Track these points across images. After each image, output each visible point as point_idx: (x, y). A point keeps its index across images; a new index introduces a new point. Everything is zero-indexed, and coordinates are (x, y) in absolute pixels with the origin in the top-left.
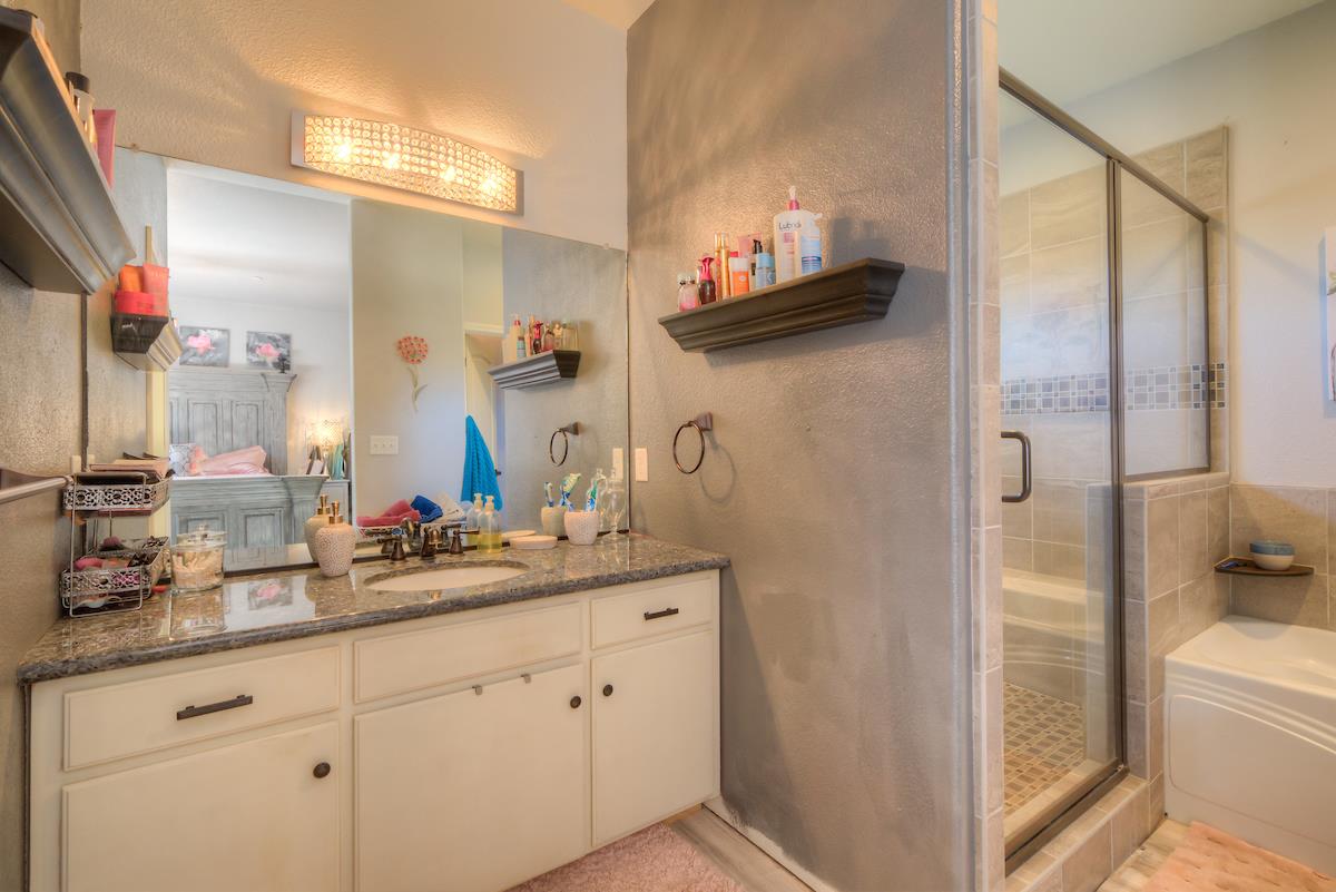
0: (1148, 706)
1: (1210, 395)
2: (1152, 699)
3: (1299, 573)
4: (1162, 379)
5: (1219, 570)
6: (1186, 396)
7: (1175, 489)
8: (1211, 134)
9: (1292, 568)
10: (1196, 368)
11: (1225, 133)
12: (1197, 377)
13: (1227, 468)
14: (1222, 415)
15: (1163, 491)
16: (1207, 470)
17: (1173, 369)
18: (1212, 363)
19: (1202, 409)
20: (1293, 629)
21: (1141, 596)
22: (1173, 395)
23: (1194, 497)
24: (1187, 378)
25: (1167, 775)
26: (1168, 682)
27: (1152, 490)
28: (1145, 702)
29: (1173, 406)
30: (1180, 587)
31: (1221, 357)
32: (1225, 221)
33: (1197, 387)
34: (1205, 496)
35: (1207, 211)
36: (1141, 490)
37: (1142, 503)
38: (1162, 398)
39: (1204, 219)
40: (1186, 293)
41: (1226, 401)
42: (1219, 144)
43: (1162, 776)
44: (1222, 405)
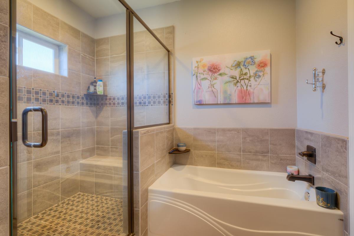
0: (140, 210)
1: (170, 102)
2: (141, 206)
3: (187, 151)
4: (159, 97)
5: (170, 153)
6: (164, 102)
7: (153, 130)
8: (170, 27)
9: (186, 150)
10: (167, 94)
11: (173, 28)
12: (167, 96)
13: (173, 123)
14: (172, 107)
15: (148, 131)
16: (169, 123)
17: (162, 94)
18: (170, 93)
19: (168, 106)
20: (187, 166)
21: (138, 170)
22: (162, 102)
23: (161, 132)
24: (165, 97)
25: (148, 228)
26: (149, 197)
27: (143, 132)
28: (139, 208)
29: (162, 105)
30: (155, 162)
31: (172, 91)
32: (173, 52)
33: (167, 99)
34: (165, 132)
35: (169, 49)
36: (138, 132)
37: (138, 137)
38: (159, 102)
39: (168, 51)
40: (164, 72)
41: (173, 104)
42: (171, 30)
43: (147, 229)
44: (172, 105)
